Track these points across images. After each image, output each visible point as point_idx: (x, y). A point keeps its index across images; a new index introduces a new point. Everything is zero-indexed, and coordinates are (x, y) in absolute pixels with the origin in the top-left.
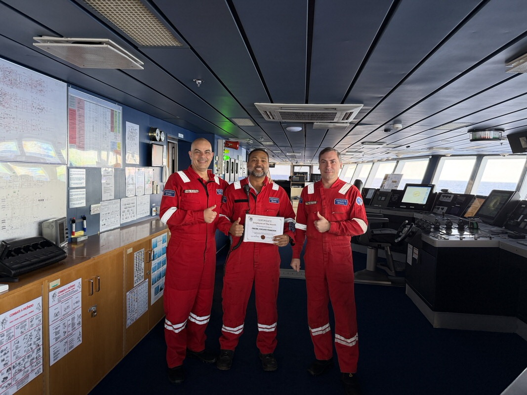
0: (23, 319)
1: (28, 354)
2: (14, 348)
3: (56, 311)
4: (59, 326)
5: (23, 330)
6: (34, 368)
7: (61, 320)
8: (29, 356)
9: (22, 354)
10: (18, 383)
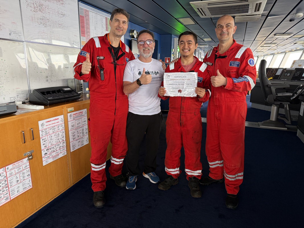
0: (54, 125)
1: (58, 144)
2: (49, 139)
3: (73, 124)
4: (75, 132)
5: (54, 131)
6: (62, 151)
7: (76, 129)
8: (58, 145)
9: (54, 143)
10: (53, 157)
